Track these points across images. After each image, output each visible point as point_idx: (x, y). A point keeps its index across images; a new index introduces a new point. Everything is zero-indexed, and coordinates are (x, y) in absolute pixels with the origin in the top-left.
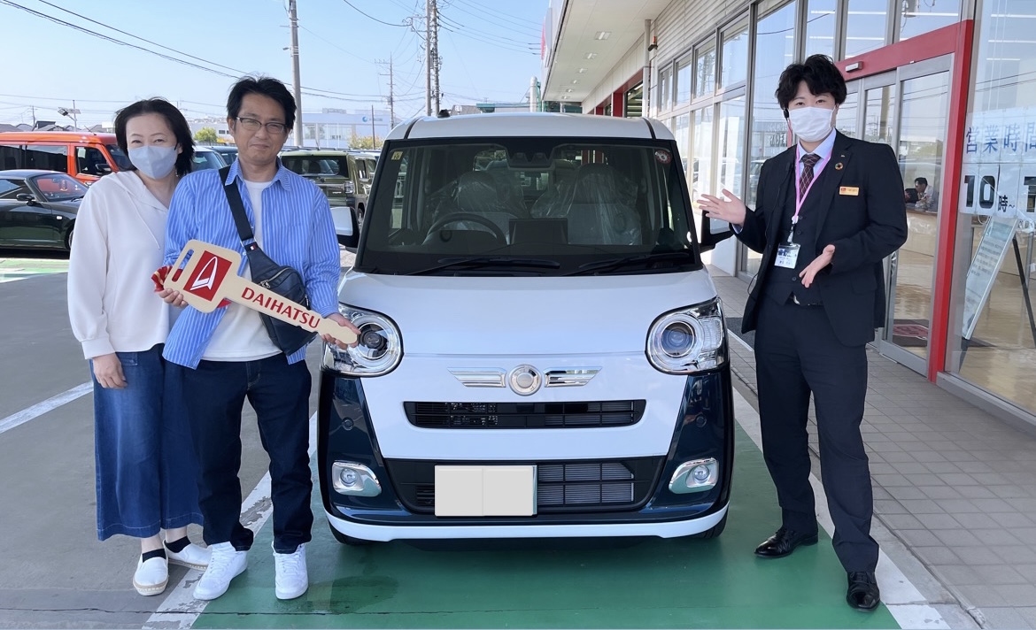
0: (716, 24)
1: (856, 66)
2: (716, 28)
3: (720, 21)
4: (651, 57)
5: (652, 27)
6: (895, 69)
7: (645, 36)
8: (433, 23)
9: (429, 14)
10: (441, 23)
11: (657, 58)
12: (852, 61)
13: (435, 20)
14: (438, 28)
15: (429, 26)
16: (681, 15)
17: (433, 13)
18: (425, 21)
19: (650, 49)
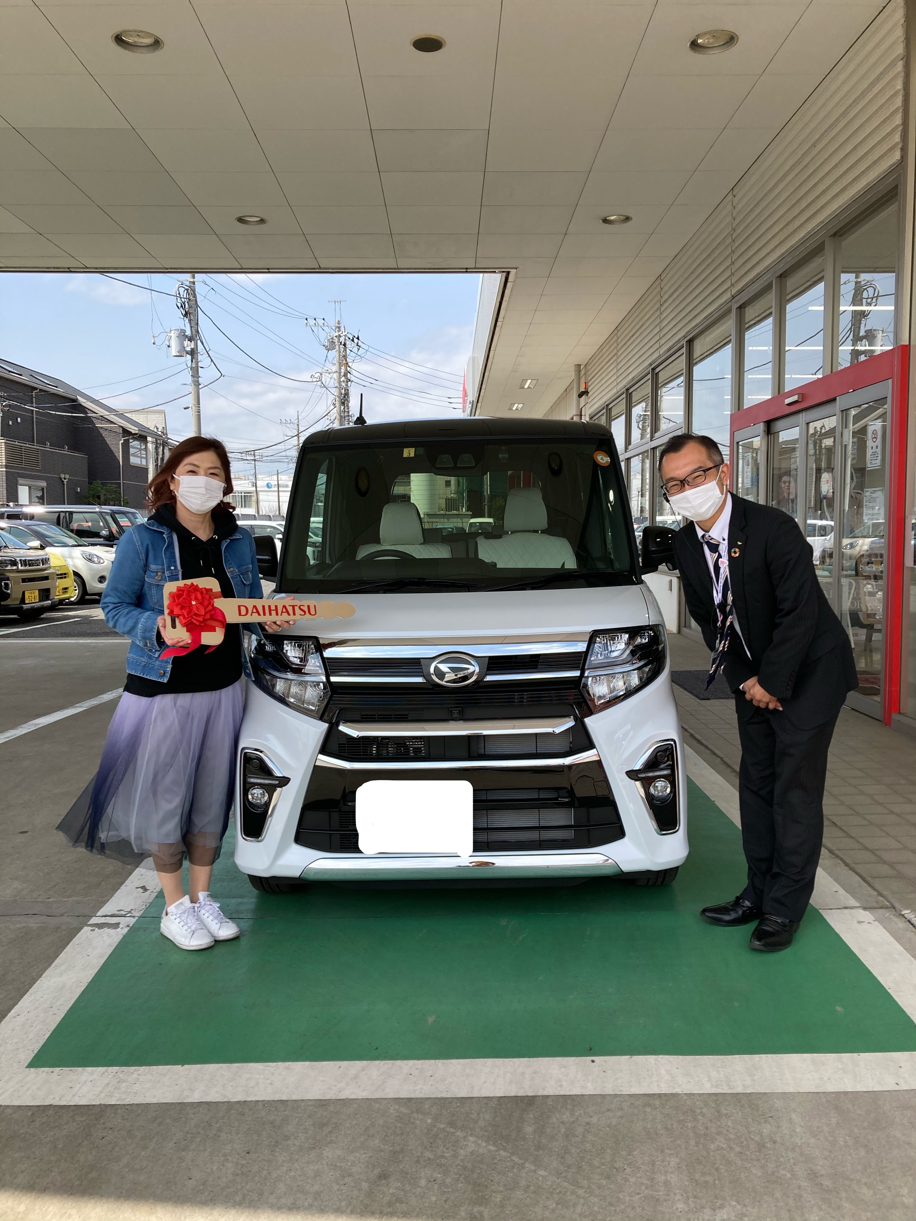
0: (651, 364)
1: (795, 398)
2: (650, 369)
3: (654, 362)
4: (582, 405)
5: (583, 373)
6: (834, 400)
7: (575, 382)
8: (343, 379)
9: (340, 369)
10: (352, 378)
11: (588, 406)
12: (791, 393)
13: (345, 375)
14: (349, 383)
15: (340, 382)
16: (612, 358)
17: (343, 368)
18: (335, 376)
19: (580, 395)
